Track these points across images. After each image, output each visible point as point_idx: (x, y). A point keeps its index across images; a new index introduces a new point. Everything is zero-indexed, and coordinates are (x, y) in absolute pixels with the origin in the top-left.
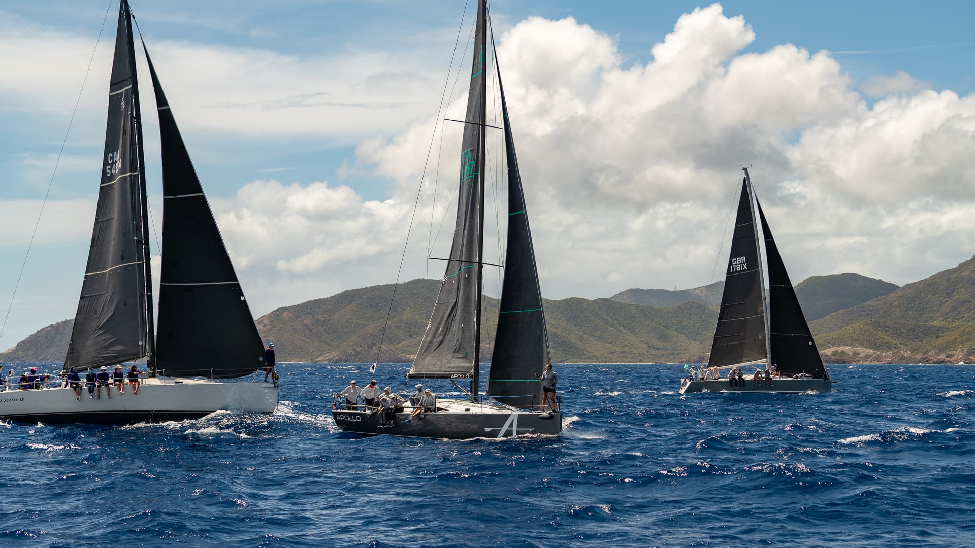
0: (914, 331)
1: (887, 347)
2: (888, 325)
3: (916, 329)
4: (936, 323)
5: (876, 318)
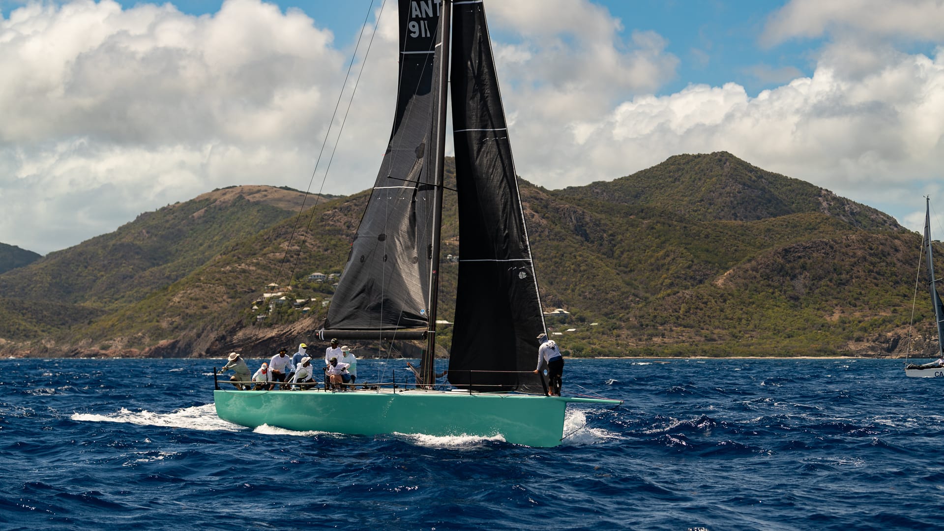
0: (60, 314)
1: (25, 335)
2: (25, 306)
3: (62, 312)
4: (88, 304)
5: (10, 296)
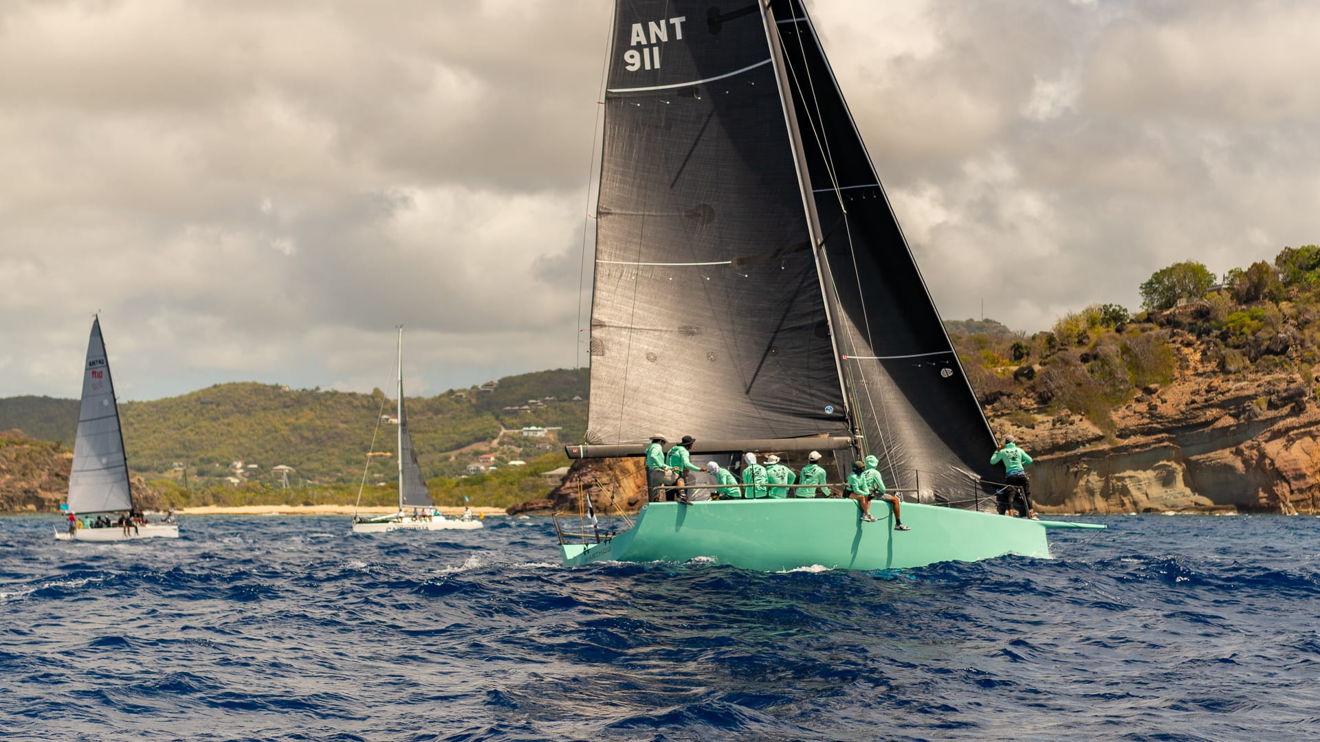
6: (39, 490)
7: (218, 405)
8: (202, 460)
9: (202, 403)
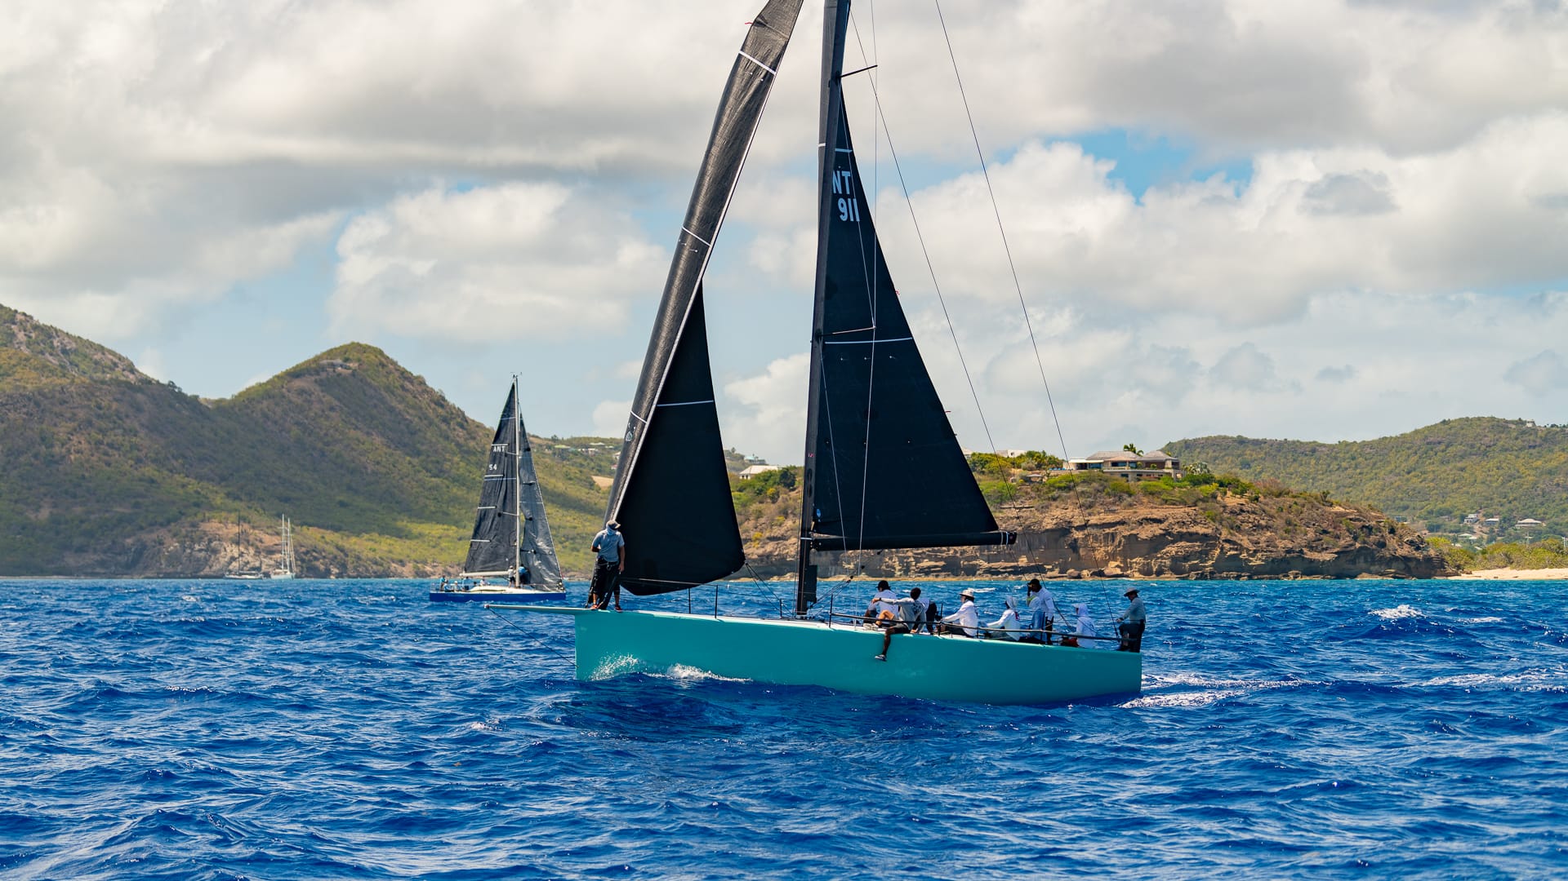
6: (1305, 550)
7: (1447, 447)
8: (1431, 512)
9: (1428, 444)
